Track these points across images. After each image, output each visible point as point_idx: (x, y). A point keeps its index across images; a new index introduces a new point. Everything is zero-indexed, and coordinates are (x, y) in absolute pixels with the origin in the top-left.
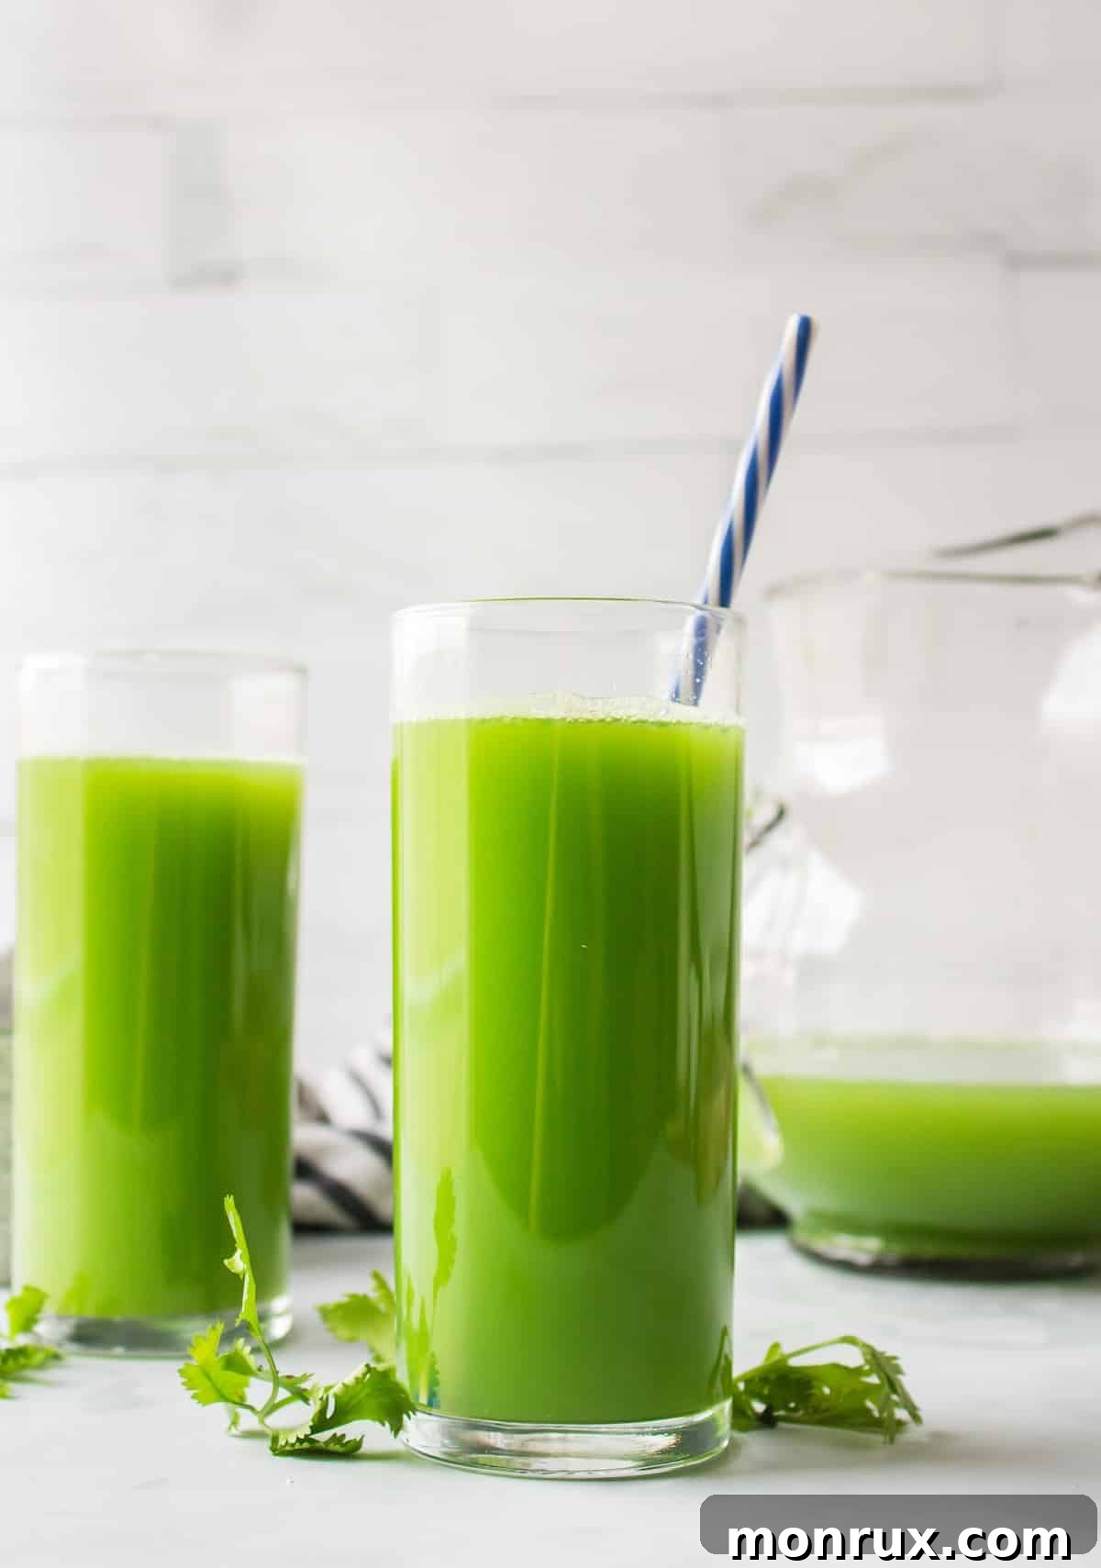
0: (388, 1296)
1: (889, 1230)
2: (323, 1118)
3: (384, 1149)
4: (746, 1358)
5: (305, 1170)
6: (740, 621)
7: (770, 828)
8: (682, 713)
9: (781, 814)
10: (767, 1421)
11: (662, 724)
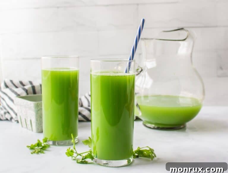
0: (91, 140)
1: (156, 124)
2: (82, 106)
3: (90, 111)
4: (135, 149)
5: (80, 113)
6: (135, 61)
7: (140, 72)
8: (127, 74)
9: (142, 70)
10: (137, 157)
11: (125, 76)
